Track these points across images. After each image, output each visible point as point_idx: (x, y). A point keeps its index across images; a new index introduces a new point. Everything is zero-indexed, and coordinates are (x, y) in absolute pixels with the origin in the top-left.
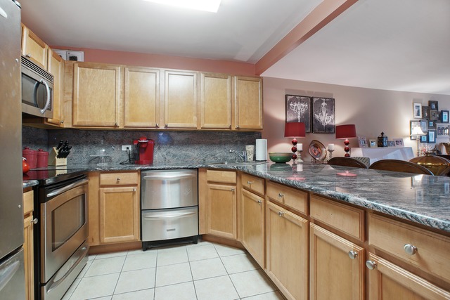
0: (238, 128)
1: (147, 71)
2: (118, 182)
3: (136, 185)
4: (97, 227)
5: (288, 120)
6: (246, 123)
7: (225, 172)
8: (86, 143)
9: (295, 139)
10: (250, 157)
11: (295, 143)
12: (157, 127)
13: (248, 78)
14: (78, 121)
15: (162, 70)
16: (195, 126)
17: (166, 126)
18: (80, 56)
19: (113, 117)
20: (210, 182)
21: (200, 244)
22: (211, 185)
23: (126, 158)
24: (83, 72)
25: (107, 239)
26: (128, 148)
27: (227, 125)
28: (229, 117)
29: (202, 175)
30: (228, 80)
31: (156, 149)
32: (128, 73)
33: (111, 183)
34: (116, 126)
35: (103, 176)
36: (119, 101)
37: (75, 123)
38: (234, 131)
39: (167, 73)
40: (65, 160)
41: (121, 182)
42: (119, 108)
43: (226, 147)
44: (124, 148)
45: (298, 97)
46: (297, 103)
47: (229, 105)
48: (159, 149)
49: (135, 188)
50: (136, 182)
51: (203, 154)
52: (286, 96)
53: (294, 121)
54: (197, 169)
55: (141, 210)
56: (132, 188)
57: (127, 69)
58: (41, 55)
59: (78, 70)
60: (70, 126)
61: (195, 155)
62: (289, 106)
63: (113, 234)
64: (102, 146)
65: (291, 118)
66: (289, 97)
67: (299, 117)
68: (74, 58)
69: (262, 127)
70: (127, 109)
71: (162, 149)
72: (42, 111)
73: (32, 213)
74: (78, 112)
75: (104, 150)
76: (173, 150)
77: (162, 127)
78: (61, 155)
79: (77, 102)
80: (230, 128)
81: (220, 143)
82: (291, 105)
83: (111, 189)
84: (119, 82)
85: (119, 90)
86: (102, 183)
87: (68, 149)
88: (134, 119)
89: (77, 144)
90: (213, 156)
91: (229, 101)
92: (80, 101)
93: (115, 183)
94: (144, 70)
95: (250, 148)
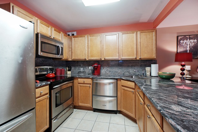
0: (140, 58)
1: (97, 35)
2: (84, 82)
3: (91, 84)
4: (77, 99)
5: (178, 51)
6: (145, 56)
7: (129, 82)
8: (77, 66)
9: (183, 63)
10: (148, 74)
11: (183, 66)
12: (101, 59)
13: (146, 31)
14: (73, 58)
15: (103, 34)
16: (118, 58)
17: (105, 59)
18: (75, 33)
19: (84, 56)
20: (123, 86)
21: (118, 115)
22: (123, 87)
23: (91, 72)
24: (74, 40)
25: (80, 104)
26: (91, 68)
27: (134, 57)
28: (135, 53)
29: (119, 82)
30: (135, 34)
31: (102, 68)
32: (89, 37)
33: (82, 83)
34: (85, 59)
35: (79, 79)
36: (86, 49)
37: (72, 59)
38: (138, 60)
39: (105, 35)
40: (70, 72)
41: (85, 83)
42: (86, 52)
43: (135, 68)
44: (90, 68)
45: (187, 36)
46: (187, 40)
47: (135, 47)
48: (103, 68)
49: (90, 85)
50: (91, 83)
51: (123, 71)
52: (178, 37)
53: (184, 51)
54: (117, 79)
55: (92, 95)
56: (89, 85)
57: (89, 36)
58: (60, 36)
59: (73, 39)
60: (71, 60)
61: (119, 71)
62: (180, 42)
63: (82, 102)
64: (82, 67)
65: (181, 50)
66: (180, 38)
67: (188, 49)
68: (73, 35)
69: (155, 58)
70: (89, 52)
71: (105, 69)
72: (59, 56)
73: (49, 93)
74: (73, 55)
75: (82, 69)
76: (109, 69)
77: (103, 59)
78: (69, 70)
79: (73, 51)
80: (136, 58)
81: (132, 66)
82: (182, 42)
83: (82, 85)
84: (86, 41)
85: (86, 45)
86: (79, 82)
87: (71, 68)
88: (92, 56)
89: (75, 66)
90: (129, 72)
91: (135, 45)
92: (74, 51)
93: (83, 82)
94: (95, 35)
95: (148, 69)
